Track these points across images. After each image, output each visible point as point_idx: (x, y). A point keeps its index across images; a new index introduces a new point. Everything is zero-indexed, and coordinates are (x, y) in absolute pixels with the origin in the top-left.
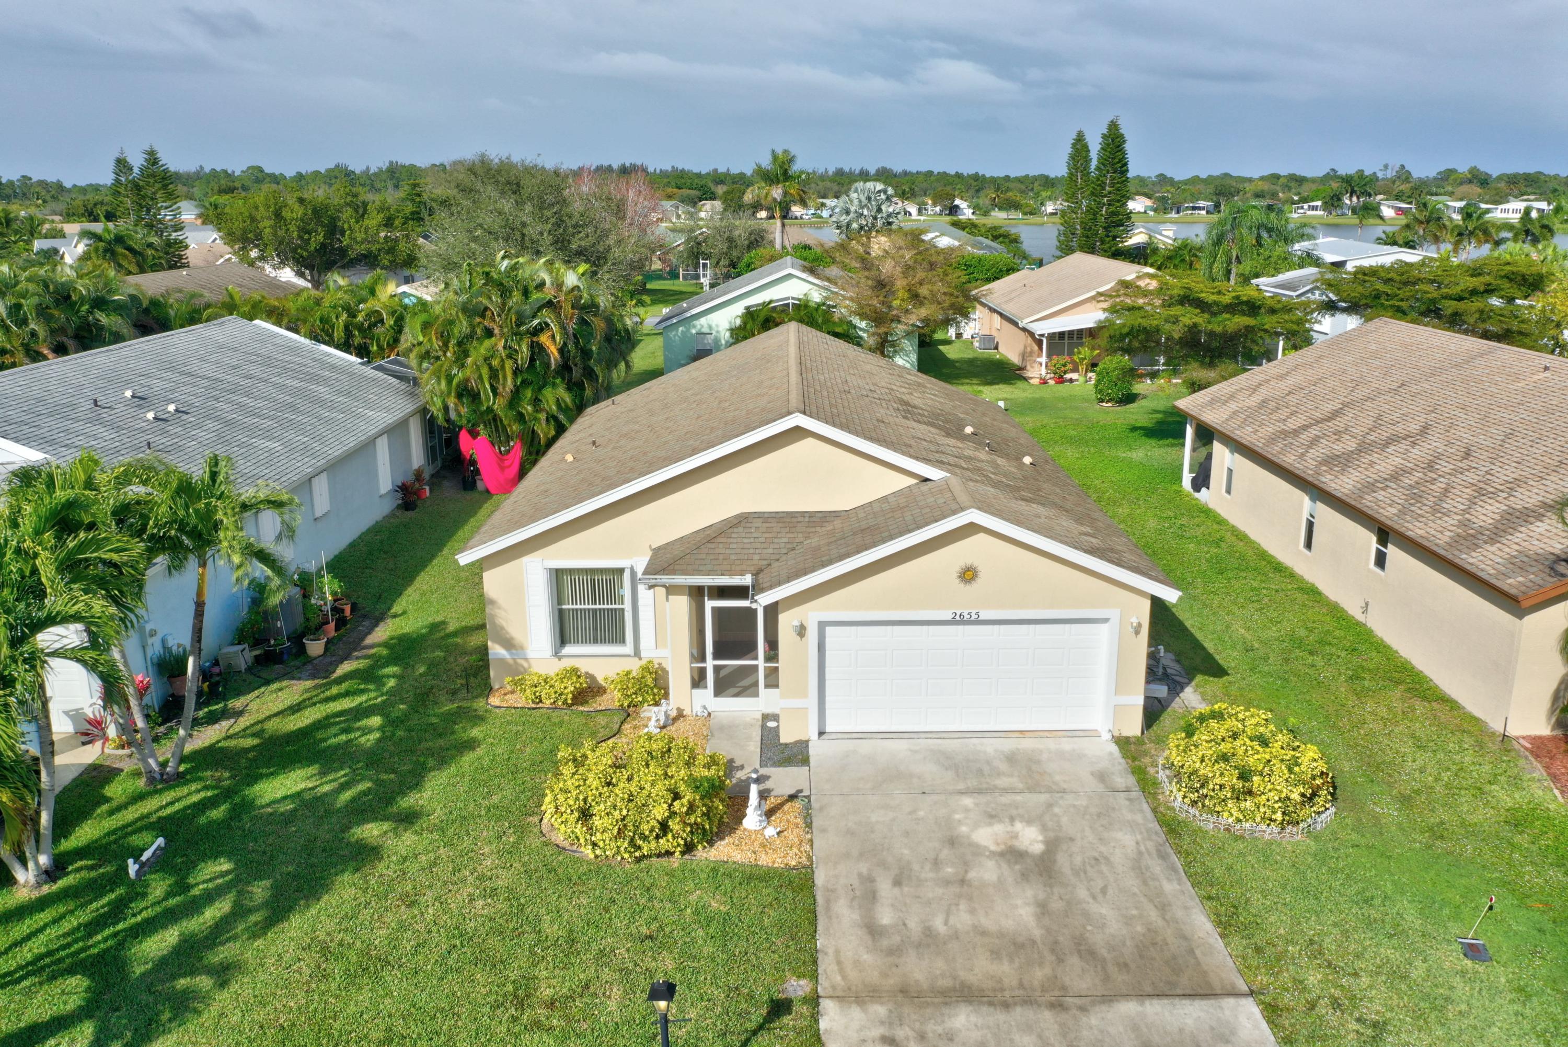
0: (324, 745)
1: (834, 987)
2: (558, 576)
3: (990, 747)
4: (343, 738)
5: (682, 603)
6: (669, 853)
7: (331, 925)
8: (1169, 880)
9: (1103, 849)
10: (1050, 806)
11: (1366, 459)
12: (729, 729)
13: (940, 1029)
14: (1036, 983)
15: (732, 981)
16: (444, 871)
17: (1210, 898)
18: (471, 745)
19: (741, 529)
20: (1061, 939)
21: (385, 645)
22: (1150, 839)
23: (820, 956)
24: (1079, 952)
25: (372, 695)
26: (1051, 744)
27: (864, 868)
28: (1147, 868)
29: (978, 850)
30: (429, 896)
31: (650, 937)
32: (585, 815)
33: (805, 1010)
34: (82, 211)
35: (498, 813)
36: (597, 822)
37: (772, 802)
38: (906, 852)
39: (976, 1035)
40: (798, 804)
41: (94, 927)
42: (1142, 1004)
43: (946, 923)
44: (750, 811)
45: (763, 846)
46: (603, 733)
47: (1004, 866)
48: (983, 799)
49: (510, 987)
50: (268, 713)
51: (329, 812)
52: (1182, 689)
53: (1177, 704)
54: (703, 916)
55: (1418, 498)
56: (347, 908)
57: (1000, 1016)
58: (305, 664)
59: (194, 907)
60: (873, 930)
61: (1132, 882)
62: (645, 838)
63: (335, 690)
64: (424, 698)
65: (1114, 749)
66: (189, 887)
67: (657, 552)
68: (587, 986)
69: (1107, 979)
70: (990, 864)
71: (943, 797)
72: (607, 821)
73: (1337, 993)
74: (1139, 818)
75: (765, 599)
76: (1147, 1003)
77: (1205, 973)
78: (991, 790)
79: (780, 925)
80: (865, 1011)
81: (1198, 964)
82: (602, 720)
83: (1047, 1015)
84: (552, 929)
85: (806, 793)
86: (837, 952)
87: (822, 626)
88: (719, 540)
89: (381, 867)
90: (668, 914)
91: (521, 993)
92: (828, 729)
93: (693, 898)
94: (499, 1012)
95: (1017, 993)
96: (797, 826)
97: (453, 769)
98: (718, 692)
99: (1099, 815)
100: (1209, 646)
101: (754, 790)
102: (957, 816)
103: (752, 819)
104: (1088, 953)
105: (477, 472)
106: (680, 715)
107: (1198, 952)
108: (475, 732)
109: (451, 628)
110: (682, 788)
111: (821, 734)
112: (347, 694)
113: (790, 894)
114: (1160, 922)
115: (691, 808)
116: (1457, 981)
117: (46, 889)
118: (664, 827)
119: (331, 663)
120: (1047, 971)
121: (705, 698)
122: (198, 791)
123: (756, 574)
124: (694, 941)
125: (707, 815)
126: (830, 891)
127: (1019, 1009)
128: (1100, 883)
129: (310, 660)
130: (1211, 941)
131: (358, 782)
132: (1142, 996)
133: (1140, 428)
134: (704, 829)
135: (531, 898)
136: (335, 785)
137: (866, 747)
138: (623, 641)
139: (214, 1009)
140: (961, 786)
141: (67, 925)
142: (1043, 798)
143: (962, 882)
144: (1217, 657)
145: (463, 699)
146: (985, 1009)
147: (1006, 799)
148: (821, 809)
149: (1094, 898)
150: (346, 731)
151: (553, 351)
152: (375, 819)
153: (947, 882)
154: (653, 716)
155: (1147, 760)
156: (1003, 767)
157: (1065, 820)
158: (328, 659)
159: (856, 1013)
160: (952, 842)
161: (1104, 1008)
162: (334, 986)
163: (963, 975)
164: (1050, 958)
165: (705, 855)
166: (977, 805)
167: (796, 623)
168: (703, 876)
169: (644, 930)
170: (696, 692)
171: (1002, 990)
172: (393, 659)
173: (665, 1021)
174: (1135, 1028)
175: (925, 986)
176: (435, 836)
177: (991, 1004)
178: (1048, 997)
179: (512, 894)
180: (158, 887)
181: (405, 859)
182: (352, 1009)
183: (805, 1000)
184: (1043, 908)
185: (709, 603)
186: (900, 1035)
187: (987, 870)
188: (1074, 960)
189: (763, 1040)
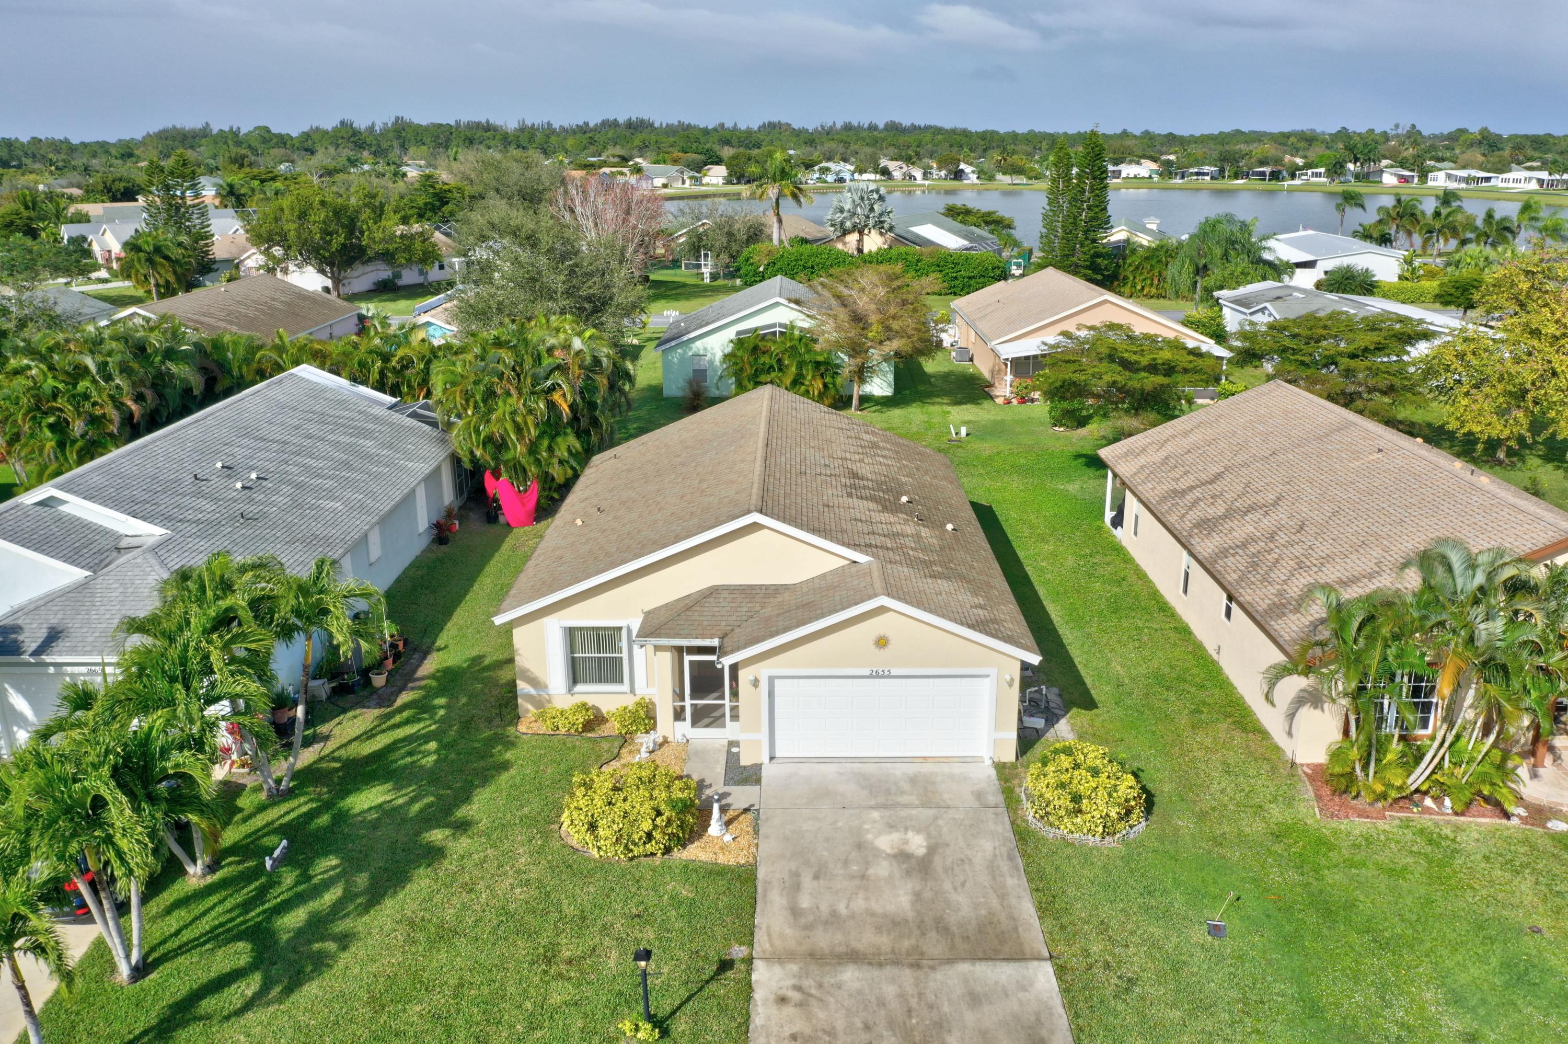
0: (395, 765)
1: (764, 952)
2: (571, 633)
3: (899, 770)
4: (409, 760)
5: (666, 658)
6: (653, 854)
7: (416, 906)
8: (1012, 876)
9: (968, 852)
10: (936, 818)
11: (1228, 524)
12: (702, 754)
13: (833, 981)
14: (903, 950)
15: (694, 947)
16: (491, 866)
17: (1037, 890)
18: (505, 766)
19: (712, 600)
20: (926, 919)
21: (432, 676)
22: (1004, 845)
23: (756, 930)
24: (937, 928)
25: (428, 723)
26: (945, 768)
27: (793, 865)
28: (998, 867)
29: (877, 853)
30: (481, 885)
31: (638, 916)
32: (593, 827)
33: (743, 967)
34: (100, 187)
35: (529, 821)
36: (601, 832)
37: (731, 814)
38: (825, 854)
39: (857, 985)
40: (750, 816)
41: (246, 906)
42: (974, 965)
43: (847, 907)
44: (713, 822)
45: (722, 848)
46: (606, 756)
47: (895, 864)
48: (887, 813)
49: (541, 950)
50: (349, 738)
51: (404, 820)
52: (1057, 721)
53: (1050, 735)
54: (676, 901)
55: (1255, 565)
56: (424, 894)
57: (875, 973)
58: (371, 694)
59: (317, 891)
60: (795, 912)
61: (984, 879)
62: (635, 844)
63: (397, 719)
64: (467, 725)
65: (993, 772)
66: (310, 878)
67: (648, 614)
68: (594, 950)
69: (953, 947)
70: (885, 863)
71: (857, 811)
72: (608, 833)
73: (1110, 959)
74: (1000, 829)
75: (727, 662)
76: (978, 964)
77: (1022, 944)
78: (894, 806)
79: (730, 908)
80: (783, 968)
81: (1019, 937)
82: (605, 745)
83: (908, 972)
84: (569, 910)
85: (756, 807)
86: (769, 927)
87: (771, 680)
88: (695, 608)
89: (446, 862)
90: (652, 900)
91: (549, 954)
92: (778, 754)
93: (670, 887)
94: (534, 967)
95: (889, 956)
96: (748, 833)
97: (493, 787)
98: (694, 723)
99: (971, 826)
100: (1088, 681)
101: (716, 807)
102: (866, 827)
103: (715, 828)
104: (942, 928)
105: (499, 507)
106: (665, 741)
107: (1020, 929)
108: (508, 755)
109: (487, 662)
110: (663, 807)
111: (772, 758)
112: (407, 722)
113: (738, 885)
114: (999, 907)
115: (669, 822)
116: (1198, 952)
117: (210, 879)
118: (649, 836)
119: (392, 694)
120: (913, 941)
121: (685, 728)
122: (306, 803)
123: (722, 638)
124: (669, 919)
125: (681, 827)
126: (767, 883)
127: (888, 967)
128: (962, 878)
129: (375, 691)
130: (1032, 921)
131: (424, 796)
132: (974, 958)
133: (1084, 456)
134: (679, 837)
135: (554, 887)
136: (406, 798)
137: (804, 769)
138: (621, 681)
139: (341, 963)
140: (873, 803)
141: (228, 905)
142: (930, 812)
143: (863, 877)
144: (1093, 692)
145: (498, 726)
146: (865, 967)
147: (904, 813)
148: (767, 820)
149: (955, 889)
150: (410, 754)
151: (565, 408)
152: (438, 826)
153: (852, 877)
154: (645, 741)
155: (1016, 782)
156: (906, 787)
157: (945, 830)
158: (390, 690)
159: (777, 969)
160: (860, 846)
161: (947, 967)
162: (421, 949)
163: (855, 944)
164: (916, 932)
165: (680, 855)
166: (882, 817)
167: (751, 678)
168: (677, 871)
169: (634, 911)
170: (678, 724)
171: (880, 954)
172: (442, 691)
173: (644, 974)
174: (966, 981)
175: (827, 951)
176: (483, 840)
177: (870, 964)
178: (911, 960)
179: (540, 884)
180: (289, 877)
181: (463, 857)
182: (435, 964)
183: (743, 961)
184: (918, 896)
185: (687, 658)
186: (808, 983)
187: (882, 869)
188: (933, 935)
189: (713, 986)
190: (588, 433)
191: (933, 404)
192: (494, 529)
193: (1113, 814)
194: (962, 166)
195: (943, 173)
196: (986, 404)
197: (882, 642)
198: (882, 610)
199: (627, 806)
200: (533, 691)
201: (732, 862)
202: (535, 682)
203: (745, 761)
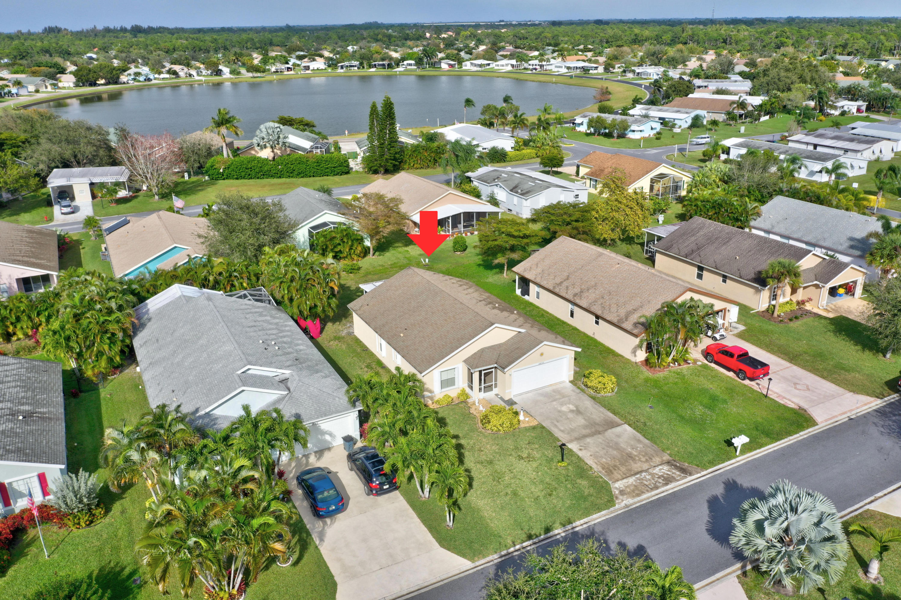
1: (565, 441)
2: (442, 373)
3: (548, 389)
5: (478, 374)
8: (599, 408)
9: (585, 405)
10: (570, 399)
11: (585, 294)
13: (587, 442)
14: (594, 431)
15: (550, 445)
16: (478, 444)
17: (608, 409)
19: (484, 353)
20: (591, 423)
22: (591, 401)
23: (558, 437)
26: (558, 386)
27: (549, 421)
28: (595, 406)
29: (565, 412)
30: (482, 448)
31: (529, 443)
35: (471, 430)
38: (553, 416)
39: (592, 441)
40: (525, 412)
43: (572, 426)
46: (466, 408)
47: (572, 413)
54: (533, 437)
55: (604, 307)
56: (472, 455)
57: (593, 437)
60: (562, 431)
61: (595, 410)
65: (570, 384)
68: (529, 453)
70: (569, 414)
71: (549, 403)
73: (637, 420)
74: (586, 398)
76: (612, 429)
77: (617, 422)
78: (556, 399)
79: (547, 434)
80: (573, 443)
81: (614, 421)
82: (461, 405)
83: (599, 435)
87: (514, 372)
89: (466, 446)
91: (521, 458)
93: (528, 434)
96: (530, 417)
98: (485, 391)
99: (580, 399)
102: (556, 406)
103: (522, 418)
104: (597, 424)
105: (307, 331)
108: (440, 415)
110: (514, 415)
111: (514, 396)
113: (542, 429)
114: (604, 416)
116: (651, 413)
120: (594, 428)
121: (482, 394)
125: (518, 419)
126: (548, 426)
127: (595, 435)
130: (613, 416)
137: (525, 396)
138: (455, 384)
140: (550, 400)
143: (568, 418)
147: (560, 400)
149: (591, 414)
151: (336, 289)
156: (554, 393)
157: (575, 402)
160: (559, 411)
161: (606, 432)
163: (582, 433)
164: (592, 426)
166: (557, 403)
168: (525, 430)
171: (590, 433)
174: (613, 433)
175: (578, 436)
176: (466, 438)
177: (590, 436)
178: (597, 432)
181: (468, 444)
182: (497, 468)
184: (585, 419)
186: (581, 444)
194: (220, 67)
195: (209, 72)
197: (542, 354)
198: (544, 345)
199: (505, 417)
200: (430, 395)
201: (535, 424)
202: (431, 391)
203: (506, 398)
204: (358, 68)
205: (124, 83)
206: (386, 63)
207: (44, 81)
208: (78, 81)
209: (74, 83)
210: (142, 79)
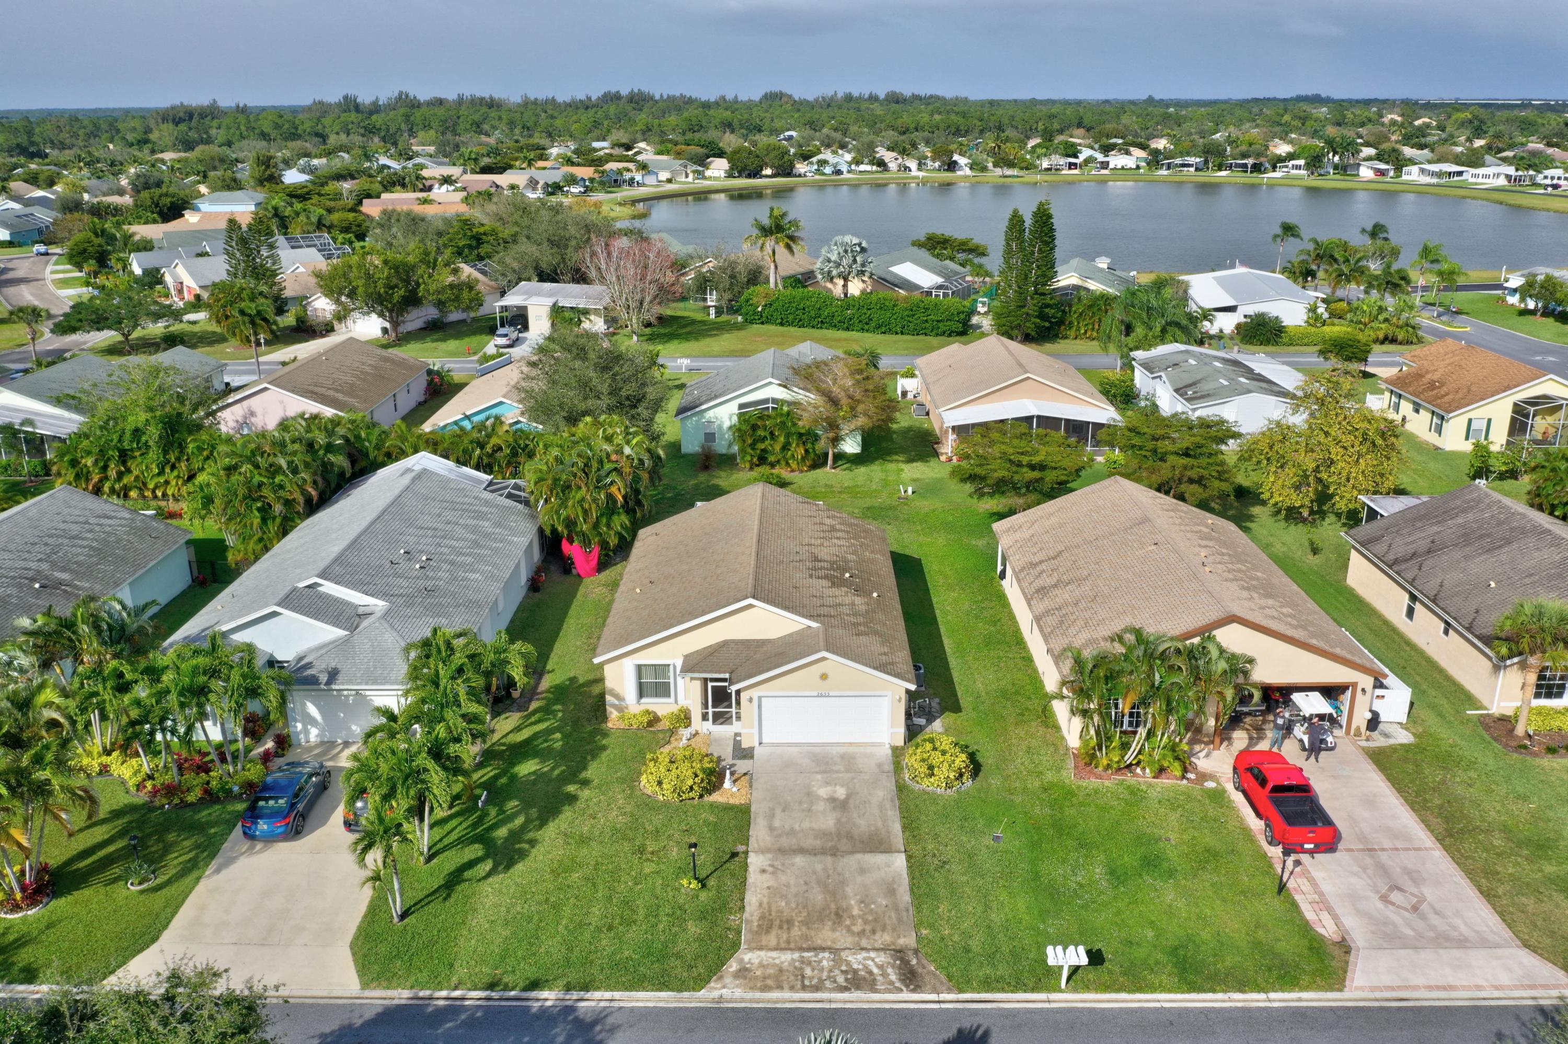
0: (538, 748)
1: (754, 848)
2: (639, 668)
3: (835, 751)
4: (545, 745)
5: (698, 685)
6: (693, 799)
7: (566, 826)
8: (891, 810)
9: (869, 797)
10: (853, 779)
12: (718, 741)
13: (790, 862)
14: (828, 848)
15: (717, 846)
16: (604, 805)
17: (904, 817)
18: (604, 748)
19: (725, 649)
20: (842, 832)
21: (548, 691)
22: (890, 793)
23: (750, 838)
24: (847, 837)
25: (552, 721)
26: (862, 750)
27: (771, 804)
28: (885, 805)
29: (818, 798)
30: (600, 815)
31: (687, 830)
32: (660, 783)
33: (743, 856)
35: (621, 781)
36: (665, 786)
37: (736, 776)
38: (789, 798)
39: (802, 864)
40: (747, 777)
41: (475, 826)
42: (864, 855)
43: (799, 826)
44: (726, 781)
45: (731, 795)
46: (662, 742)
47: (827, 804)
48: (825, 775)
49: (637, 848)
50: (506, 731)
51: (550, 780)
52: (935, 721)
53: (928, 729)
54: (707, 823)
56: (570, 820)
57: (812, 858)
58: (514, 703)
59: (511, 818)
60: (771, 829)
61: (876, 811)
62: (684, 793)
63: (533, 719)
64: (577, 723)
65: (889, 752)
66: (504, 812)
67: (686, 657)
68: (665, 847)
69: (854, 846)
70: (822, 803)
71: (809, 775)
72: (669, 786)
73: (936, 852)
74: (889, 784)
75: (734, 688)
76: (866, 854)
77: (891, 845)
78: (830, 771)
79: (736, 826)
80: (764, 856)
81: (890, 841)
82: (661, 736)
83: (829, 858)
84: (650, 828)
85: (751, 772)
86: (757, 836)
87: (760, 698)
88: (715, 654)
89: (579, 803)
90: (693, 822)
91: (641, 849)
92: (764, 741)
93: (703, 816)
94: (634, 855)
95: (820, 851)
96: (746, 787)
97: (599, 761)
98: (714, 722)
99: (873, 783)
100: (959, 694)
101: (728, 772)
102: (813, 783)
103: (727, 784)
104: (850, 836)
105: (573, 563)
106: (697, 733)
107: (891, 837)
108: (604, 742)
109: (581, 680)
110: (698, 772)
111: (760, 744)
112: (539, 721)
113: (740, 815)
114: (881, 827)
115: (702, 780)
116: (983, 849)
117: (449, 812)
118: (691, 788)
119: (526, 702)
120: (833, 843)
121: (708, 726)
122: (492, 770)
123: (731, 673)
124: (703, 831)
125: (708, 783)
126: (757, 814)
127: (819, 856)
128: (864, 811)
129: (514, 701)
130: (898, 833)
131: (559, 766)
132: (864, 851)
134: (707, 789)
135: (640, 816)
136: (549, 768)
137: (779, 750)
138: (669, 696)
139: (533, 855)
140: (818, 770)
141: (465, 825)
142: (850, 775)
143: (809, 810)
144: (961, 701)
145: (596, 724)
146: (807, 856)
147: (834, 776)
148: (757, 779)
149: (859, 817)
150: (546, 741)
151: (619, 496)
152: (570, 783)
153: (803, 810)
154: (685, 733)
155: (902, 758)
156: (838, 760)
157: (858, 785)
158: (523, 700)
159: (761, 857)
160: (809, 794)
161: (850, 856)
162: (573, 847)
163: (802, 845)
164: (836, 839)
165: (709, 799)
166: (822, 778)
167: (748, 697)
168: (707, 807)
169: (685, 828)
170: (705, 723)
171: (815, 850)
172: (557, 701)
173: (694, 855)
174: (859, 862)
175: (788, 848)
176: (597, 790)
177: (810, 854)
178: (831, 852)
179: (632, 815)
180: (493, 812)
181: (587, 800)
182: (582, 855)
183: (743, 853)
184: (838, 821)
185: (710, 684)
186: (776, 863)
187: (820, 806)
188: (844, 840)
189: (728, 865)
190: (634, 511)
191: (891, 461)
192: (569, 579)
193: (952, 776)
194: (956, 157)
195: (937, 164)
196: (933, 462)
197: (824, 677)
198: (824, 659)
199: (678, 772)
200: (616, 702)
201: (737, 802)
202: (617, 697)
203: (744, 745)
204: (1197, 169)
205: (800, 176)
206: (1250, 161)
207: (686, 167)
208: (732, 169)
209: (726, 172)
210: (828, 170)
